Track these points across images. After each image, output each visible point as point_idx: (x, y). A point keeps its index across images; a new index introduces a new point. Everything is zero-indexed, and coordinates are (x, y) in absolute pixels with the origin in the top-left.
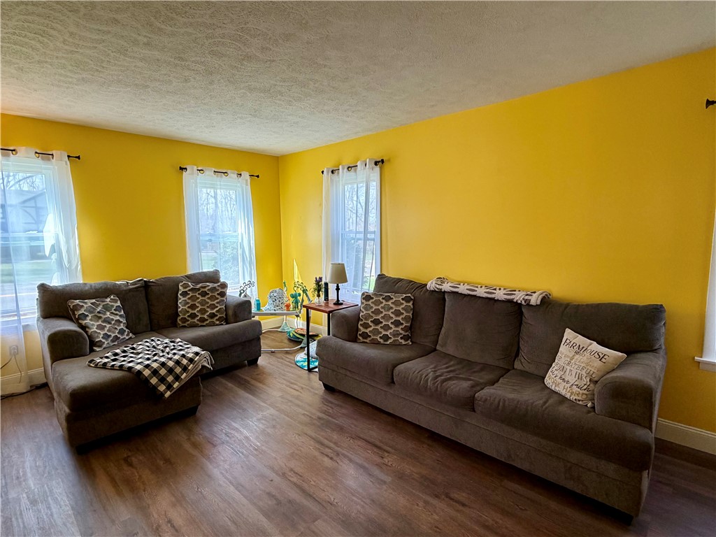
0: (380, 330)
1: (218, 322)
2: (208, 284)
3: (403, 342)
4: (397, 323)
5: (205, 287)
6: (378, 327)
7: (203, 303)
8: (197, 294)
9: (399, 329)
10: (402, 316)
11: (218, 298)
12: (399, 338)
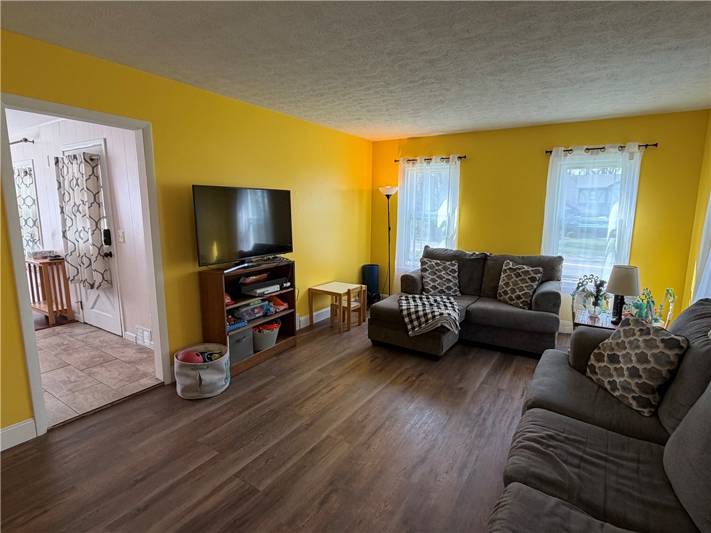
0: (612, 372)
1: (521, 305)
2: (525, 266)
3: (634, 404)
4: (634, 373)
5: (520, 269)
6: (612, 367)
7: (515, 284)
8: (512, 274)
9: (633, 382)
10: (645, 366)
11: (527, 282)
12: (630, 396)
